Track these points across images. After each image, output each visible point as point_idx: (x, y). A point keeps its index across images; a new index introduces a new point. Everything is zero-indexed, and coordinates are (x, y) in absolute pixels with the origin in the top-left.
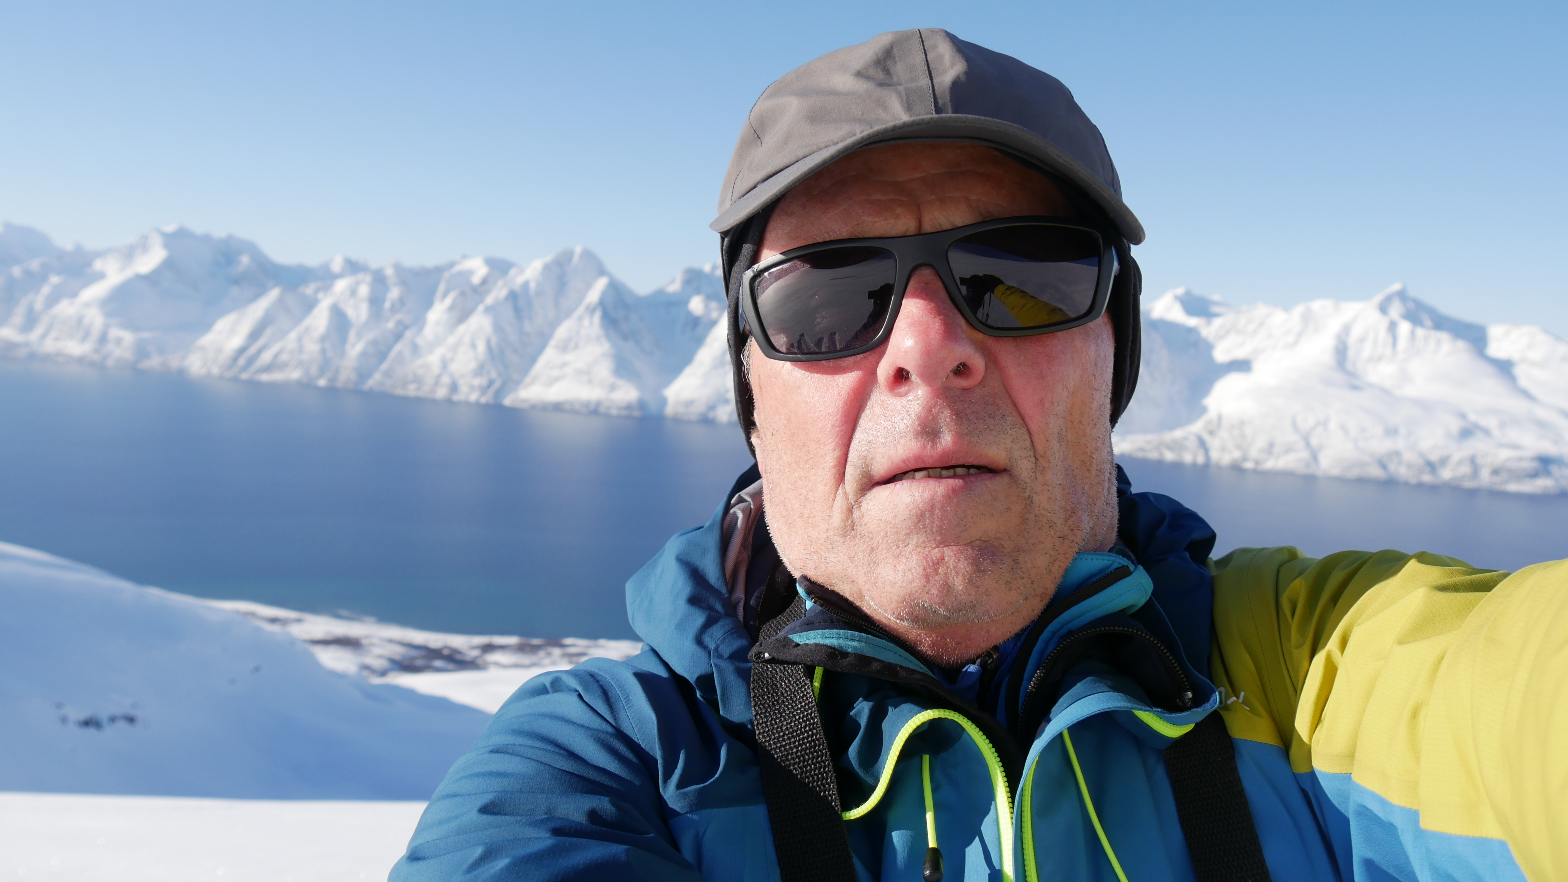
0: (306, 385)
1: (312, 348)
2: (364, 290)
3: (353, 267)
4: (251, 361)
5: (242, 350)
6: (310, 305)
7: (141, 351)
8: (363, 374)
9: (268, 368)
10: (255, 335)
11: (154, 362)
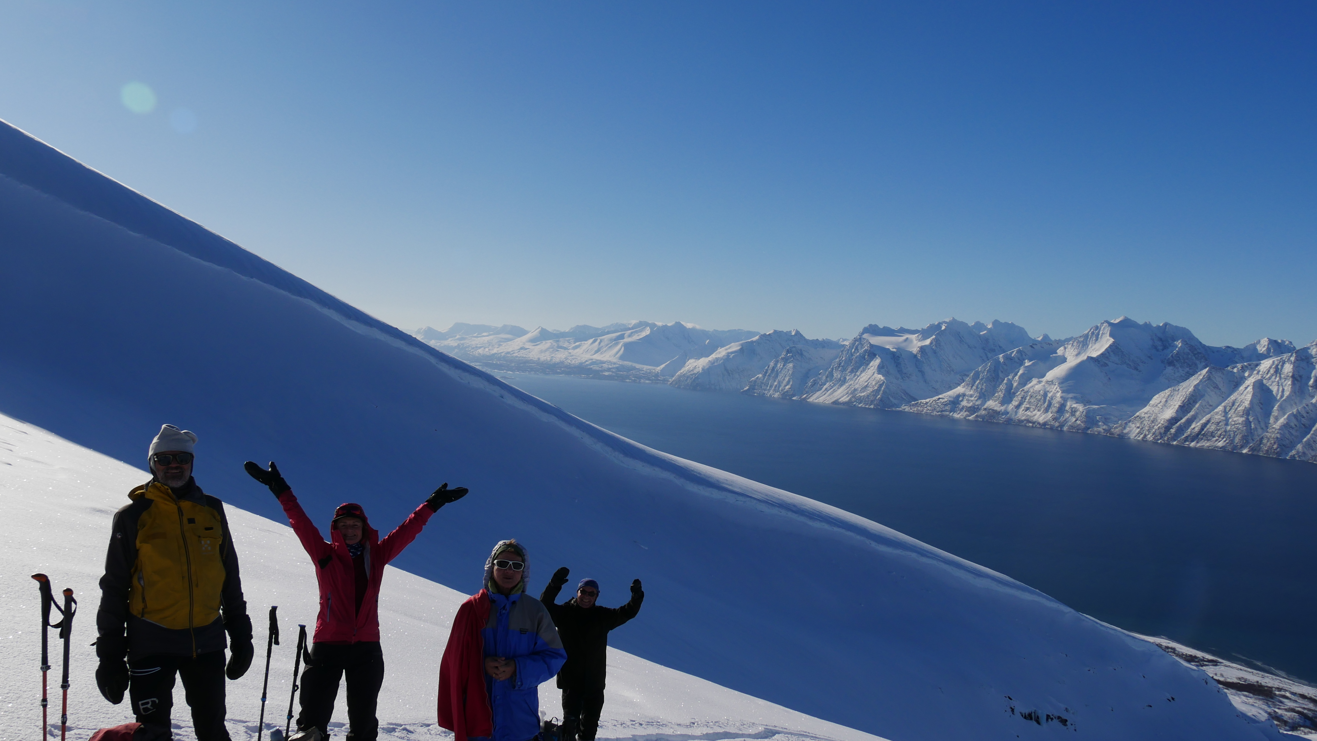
1: (1237, 419)
2: (1288, 368)
3: (1277, 347)
4: (1181, 430)
5: (1173, 421)
6: (1236, 383)
7: (1090, 419)
11: (1101, 428)
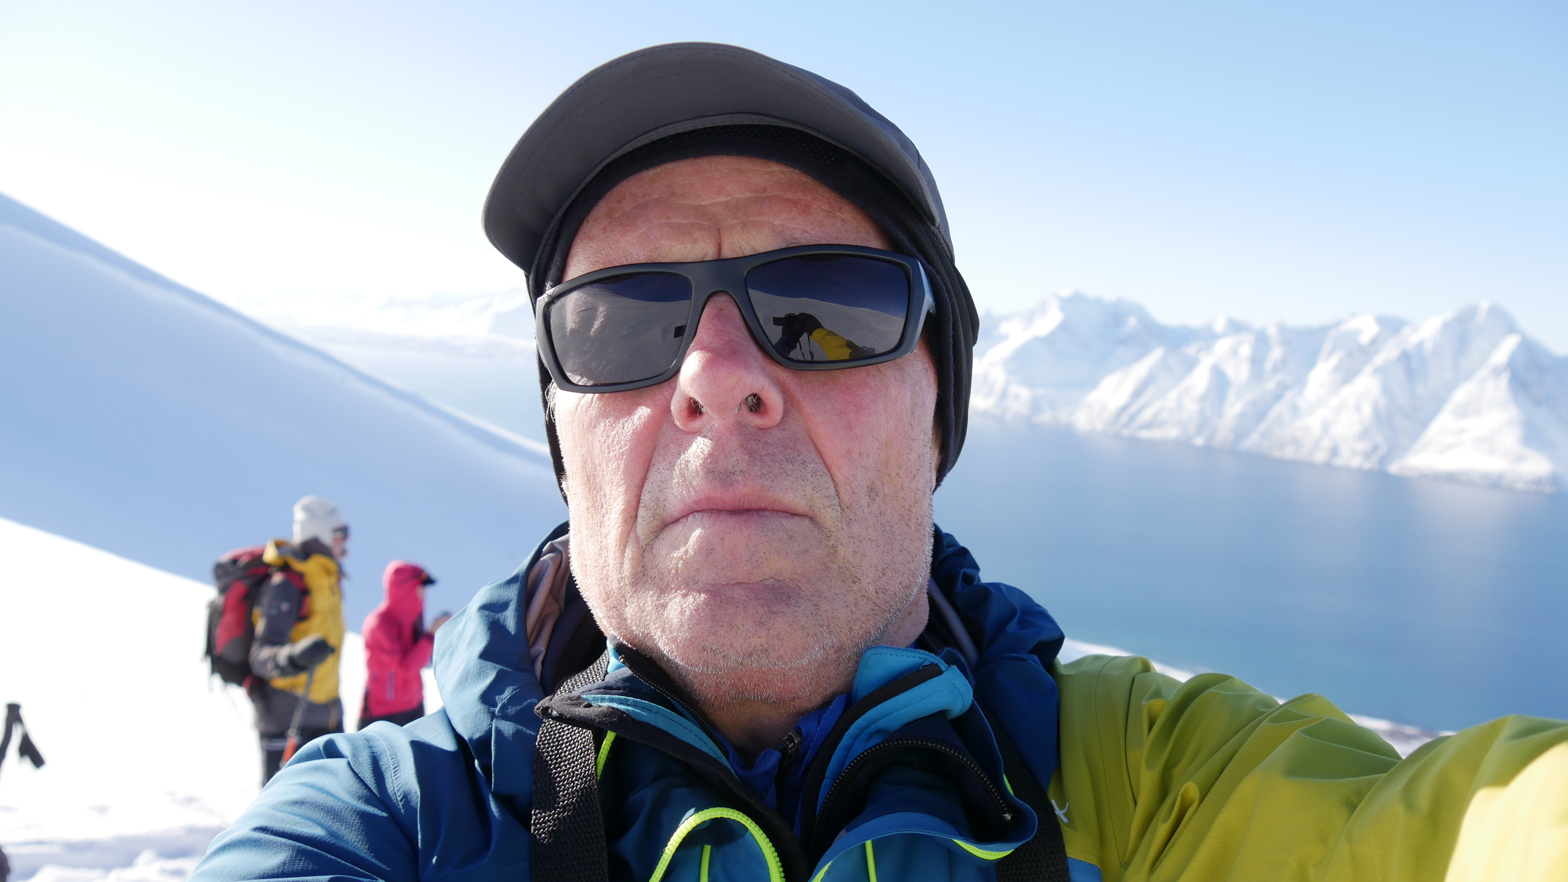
0: (1183, 444)
1: (1191, 407)
2: (1246, 350)
3: (1236, 327)
4: (1132, 418)
5: (1124, 408)
7: (1036, 406)
8: (1240, 434)
9: (1148, 426)
10: (1137, 394)
11: (1046, 417)
